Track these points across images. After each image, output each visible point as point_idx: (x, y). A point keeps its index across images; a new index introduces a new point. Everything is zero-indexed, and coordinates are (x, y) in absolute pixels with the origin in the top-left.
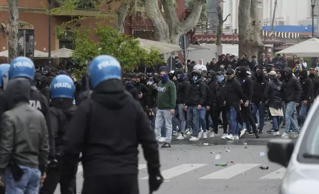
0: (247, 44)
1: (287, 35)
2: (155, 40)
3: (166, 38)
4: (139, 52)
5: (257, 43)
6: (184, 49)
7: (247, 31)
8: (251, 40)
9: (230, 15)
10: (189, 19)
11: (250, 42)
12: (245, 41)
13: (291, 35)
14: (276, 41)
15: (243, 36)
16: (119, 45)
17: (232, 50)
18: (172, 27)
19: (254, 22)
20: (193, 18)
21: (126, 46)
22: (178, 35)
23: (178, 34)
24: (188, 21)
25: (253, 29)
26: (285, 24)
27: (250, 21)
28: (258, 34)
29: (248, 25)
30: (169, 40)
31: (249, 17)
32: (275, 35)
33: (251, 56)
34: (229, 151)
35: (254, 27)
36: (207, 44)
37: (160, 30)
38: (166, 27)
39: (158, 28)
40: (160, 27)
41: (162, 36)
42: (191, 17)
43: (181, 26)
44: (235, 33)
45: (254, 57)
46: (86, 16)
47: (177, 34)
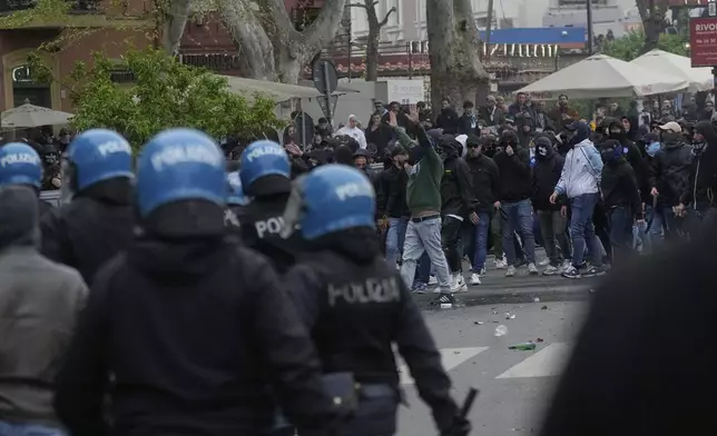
0: (451, 76)
1: (531, 50)
2: (243, 76)
3: (266, 71)
4: (231, 105)
5: (472, 71)
6: (325, 92)
7: (449, 45)
8: (459, 66)
9: (394, 9)
10: (317, 23)
11: (457, 70)
12: (444, 69)
13: (539, 49)
14: (502, 65)
15: (439, 57)
16: (182, 91)
17: (410, 91)
18: (280, 44)
19: (464, 23)
20: (327, 20)
21: (197, 92)
22: (296, 62)
23: (294, 59)
24: (315, 29)
25: (461, 38)
26: (516, 25)
27: (454, 21)
28: (475, 51)
29: (449, 32)
30: (276, 75)
31: (452, 12)
32: (503, 51)
33: (460, 103)
34: (513, 317)
35: (464, 37)
36: (352, 80)
37: (253, 53)
38: (268, 44)
39: (249, 47)
40: (254, 47)
41: (259, 65)
42: (323, 19)
43: (302, 41)
44: (415, 50)
45: (467, 105)
46: (92, 28)
47: (291, 58)
